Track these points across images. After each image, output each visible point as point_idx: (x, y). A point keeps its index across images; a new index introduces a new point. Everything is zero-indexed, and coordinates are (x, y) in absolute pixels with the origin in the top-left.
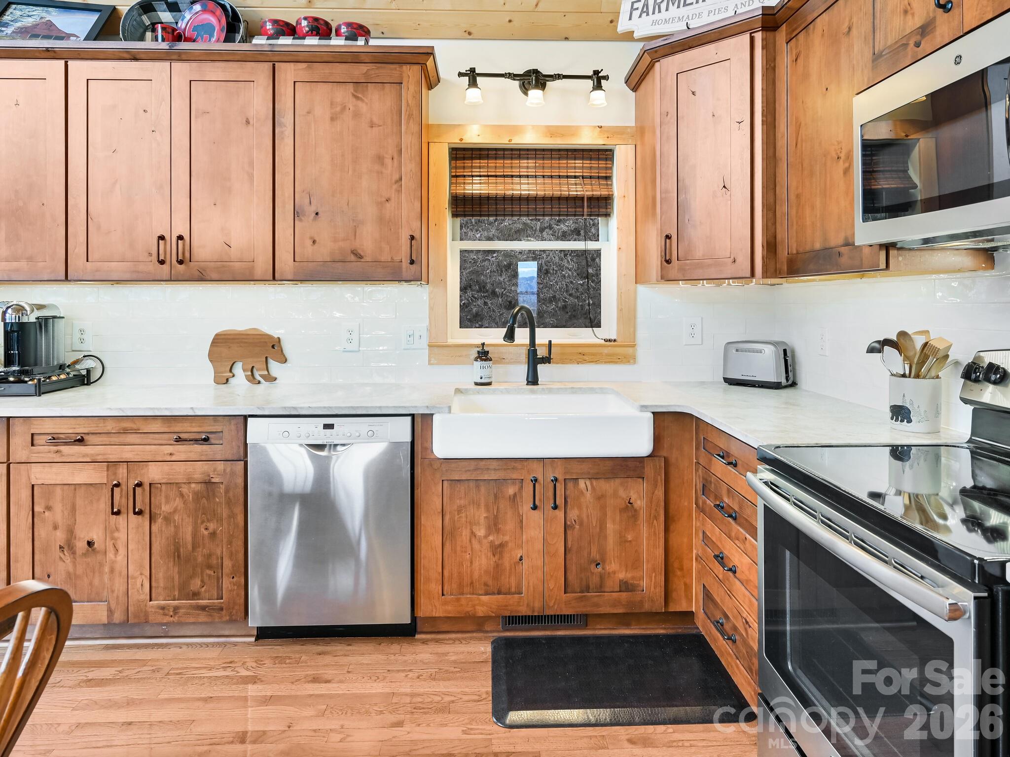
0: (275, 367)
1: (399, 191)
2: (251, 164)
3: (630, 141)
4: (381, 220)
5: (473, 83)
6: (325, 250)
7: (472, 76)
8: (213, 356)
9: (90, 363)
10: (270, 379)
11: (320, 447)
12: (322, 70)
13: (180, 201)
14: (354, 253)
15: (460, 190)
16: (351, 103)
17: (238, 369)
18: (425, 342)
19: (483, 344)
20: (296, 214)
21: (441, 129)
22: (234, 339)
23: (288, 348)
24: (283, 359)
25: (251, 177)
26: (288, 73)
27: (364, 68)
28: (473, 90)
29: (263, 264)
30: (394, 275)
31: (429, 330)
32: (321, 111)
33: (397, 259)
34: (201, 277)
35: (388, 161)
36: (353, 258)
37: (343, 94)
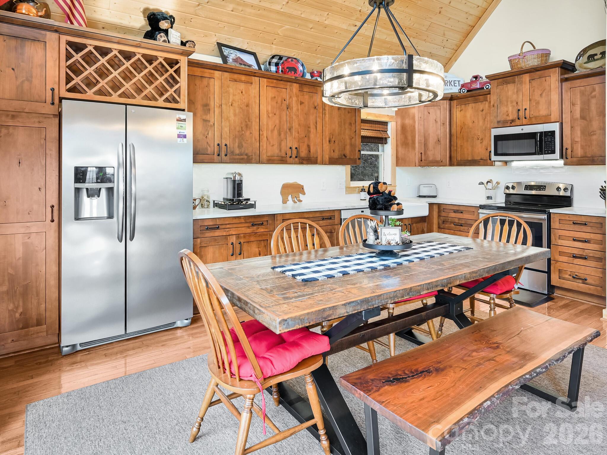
0: (301, 197)
1: (356, 135)
2: (316, 123)
3: (395, 121)
4: (351, 145)
6: (336, 155)
8: (282, 193)
10: (300, 201)
17: (290, 198)
19: (363, 186)
20: (329, 141)
22: (290, 186)
24: (304, 194)
25: (316, 127)
29: (320, 159)
33: (355, 158)
34: (302, 163)
35: (353, 125)
36: (344, 157)
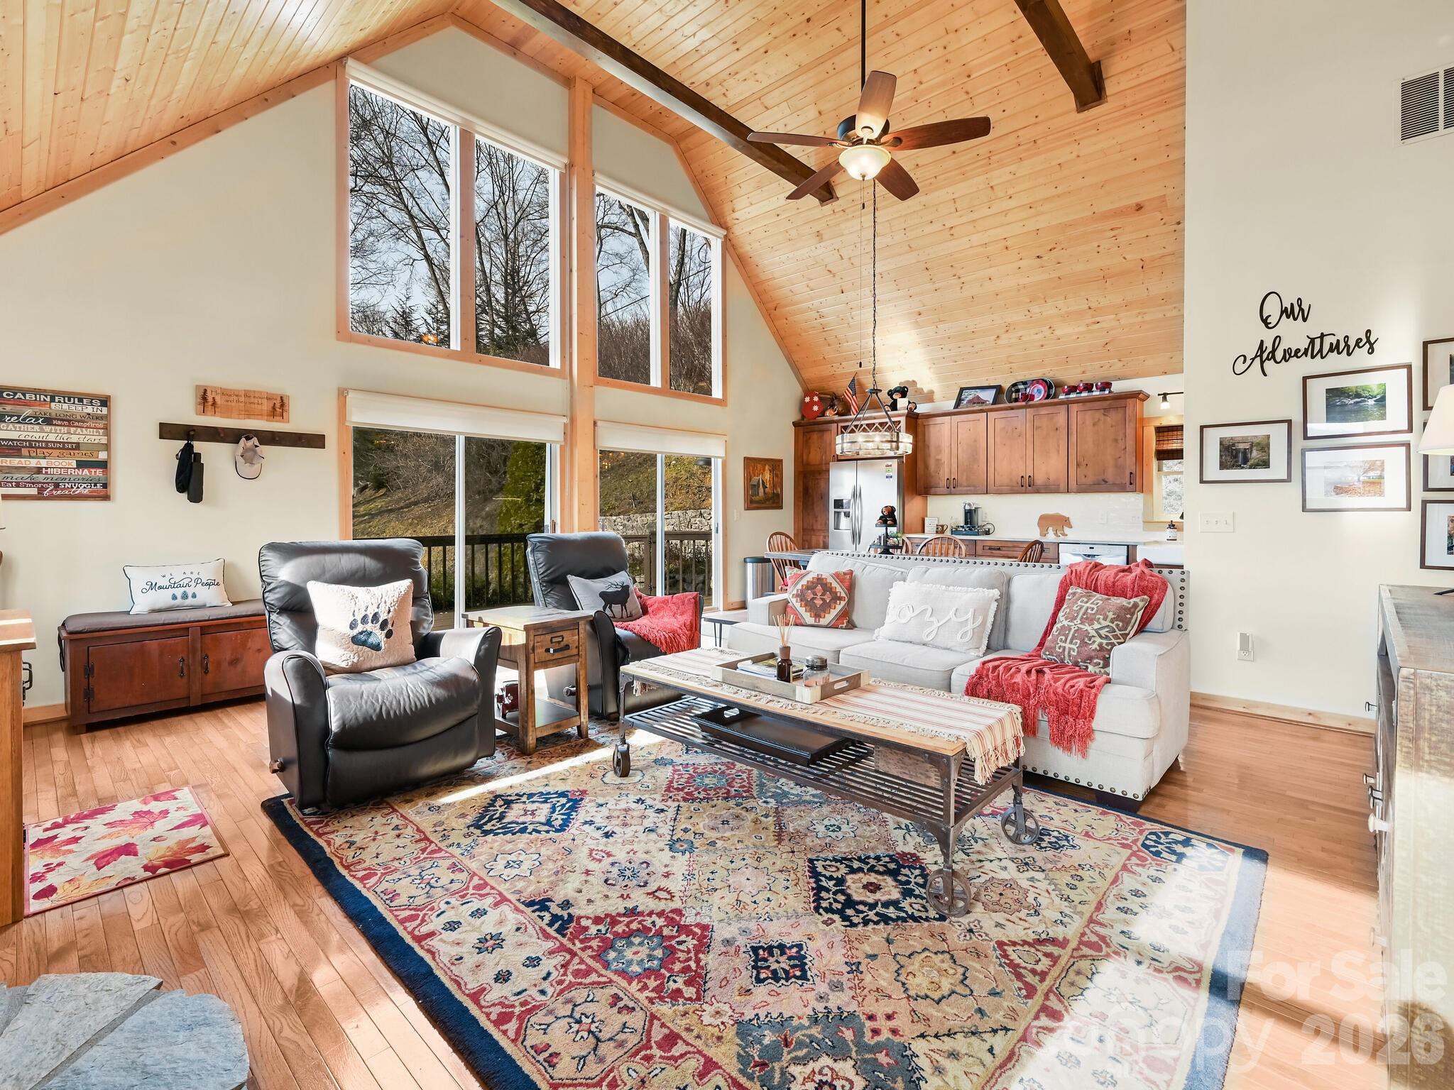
1: (1125, 453)
2: (1058, 446)
4: (1117, 467)
5: (1165, 399)
6: (1090, 480)
7: (1165, 396)
8: (1039, 524)
9: (989, 526)
10: (1065, 531)
11: (1089, 556)
12: (1089, 405)
13: (1030, 462)
14: (1104, 480)
15: (1160, 448)
16: (1102, 418)
18: (1141, 520)
20: (1078, 465)
21: (1150, 419)
22: (1048, 518)
23: (1073, 521)
24: (1070, 525)
25: (1058, 451)
26: (1074, 408)
27: (1108, 402)
28: (1165, 403)
29: (1063, 486)
30: (1121, 488)
31: (1143, 514)
32: (1089, 422)
33: (1123, 480)
34: (1038, 491)
36: (1102, 483)
37: (1098, 415)
